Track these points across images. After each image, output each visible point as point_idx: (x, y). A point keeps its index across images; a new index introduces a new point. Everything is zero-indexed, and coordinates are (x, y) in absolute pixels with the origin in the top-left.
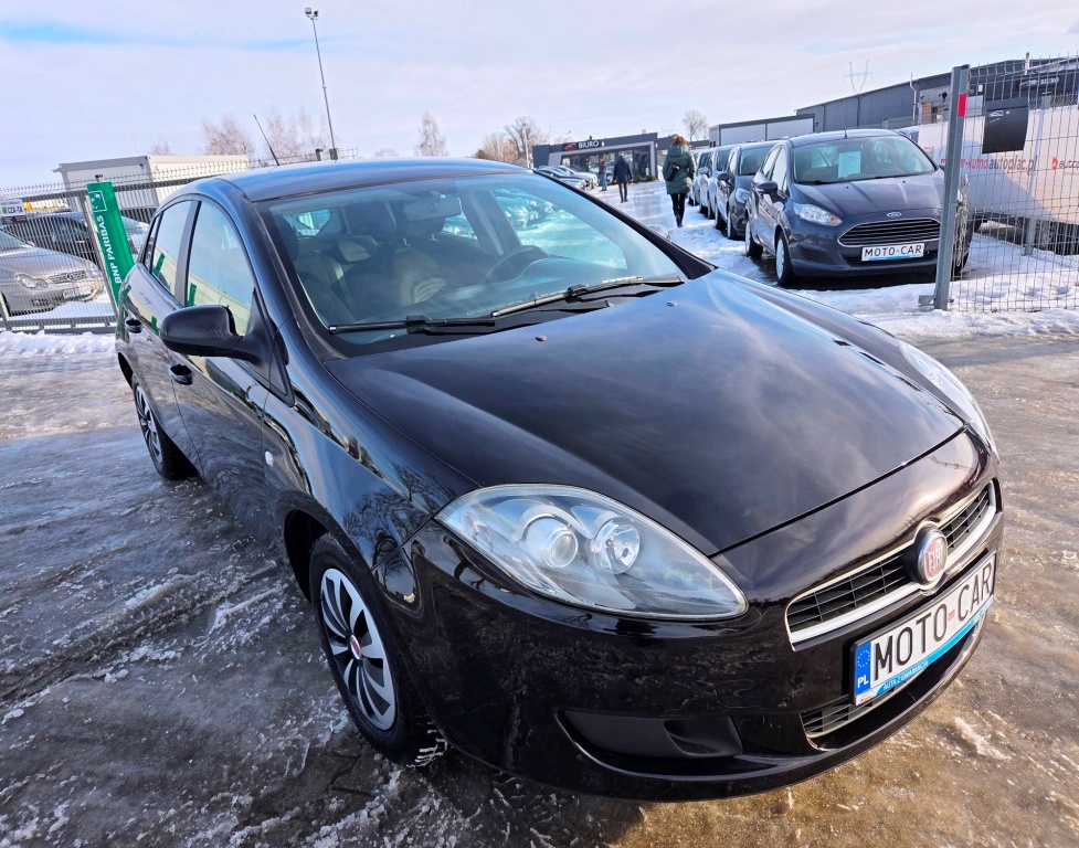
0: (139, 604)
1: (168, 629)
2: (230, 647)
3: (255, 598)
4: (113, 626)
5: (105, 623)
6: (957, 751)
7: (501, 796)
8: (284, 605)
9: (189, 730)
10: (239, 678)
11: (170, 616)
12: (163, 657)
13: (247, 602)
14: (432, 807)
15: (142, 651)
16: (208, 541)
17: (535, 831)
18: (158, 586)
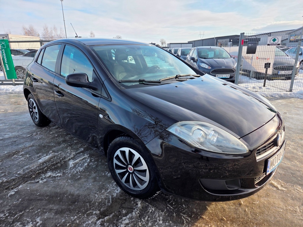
0: (43, 161)
1: (55, 168)
2: (77, 172)
3: (80, 159)
4: (36, 168)
5: (33, 167)
6: (275, 189)
7: (170, 206)
8: (90, 160)
9: (73, 195)
10: (83, 180)
11: (54, 164)
12: (57, 175)
13: (79, 160)
14: (152, 210)
15: (49, 174)
16: (59, 144)
17: (182, 214)
18: (48, 156)
